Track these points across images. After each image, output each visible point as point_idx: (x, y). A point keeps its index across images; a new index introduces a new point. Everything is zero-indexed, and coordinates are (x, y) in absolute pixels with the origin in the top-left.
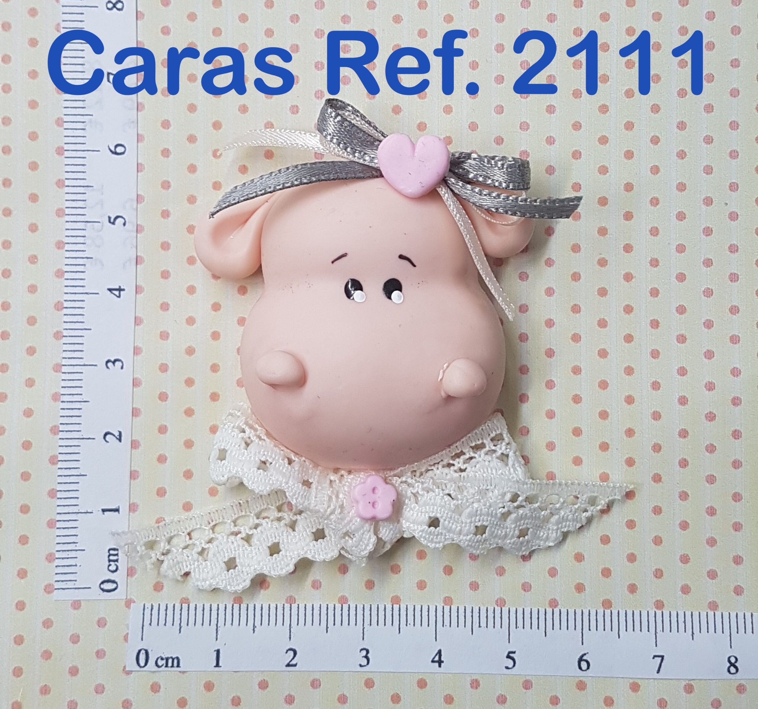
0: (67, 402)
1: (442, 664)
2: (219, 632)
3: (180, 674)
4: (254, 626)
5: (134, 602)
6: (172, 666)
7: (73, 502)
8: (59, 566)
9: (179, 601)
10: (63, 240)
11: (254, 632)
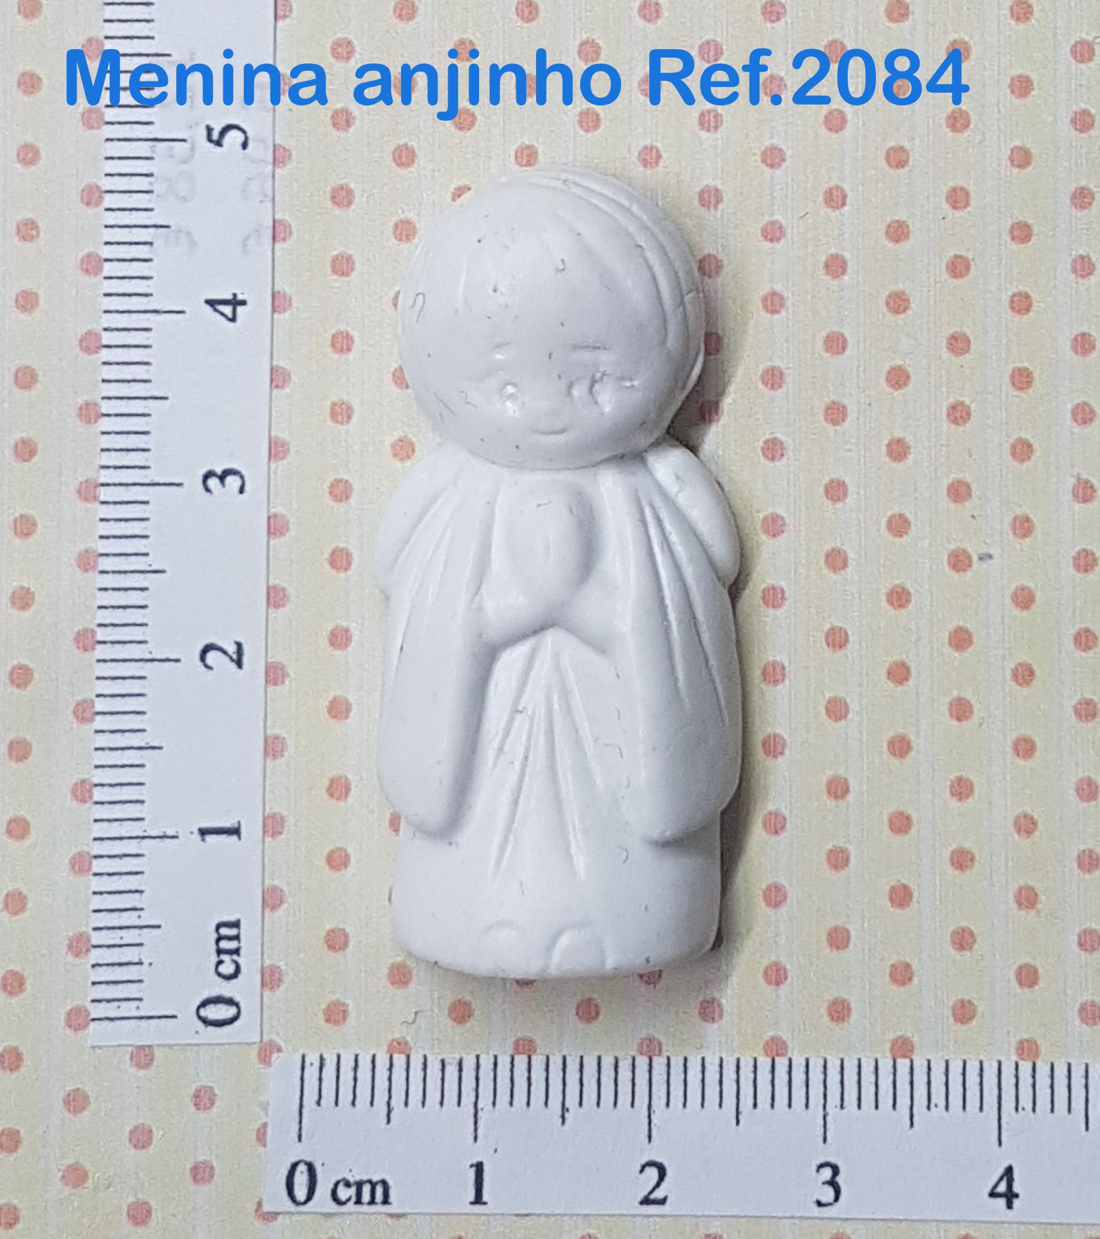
0: (114, 572)
1: (1016, 1202)
2: (481, 1124)
3: (389, 1220)
4: (564, 1109)
5: (279, 1050)
6: (372, 1201)
7: (131, 811)
8: (100, 965)
9: (385, 1048)
10: (100, 184)
11: (563, 1122)
